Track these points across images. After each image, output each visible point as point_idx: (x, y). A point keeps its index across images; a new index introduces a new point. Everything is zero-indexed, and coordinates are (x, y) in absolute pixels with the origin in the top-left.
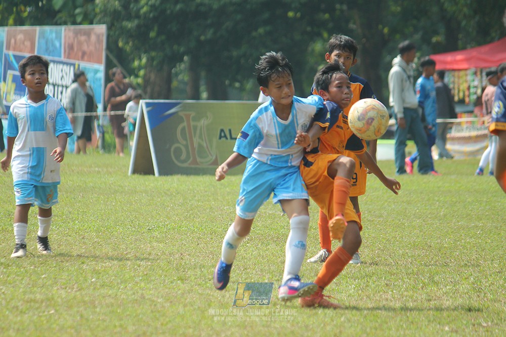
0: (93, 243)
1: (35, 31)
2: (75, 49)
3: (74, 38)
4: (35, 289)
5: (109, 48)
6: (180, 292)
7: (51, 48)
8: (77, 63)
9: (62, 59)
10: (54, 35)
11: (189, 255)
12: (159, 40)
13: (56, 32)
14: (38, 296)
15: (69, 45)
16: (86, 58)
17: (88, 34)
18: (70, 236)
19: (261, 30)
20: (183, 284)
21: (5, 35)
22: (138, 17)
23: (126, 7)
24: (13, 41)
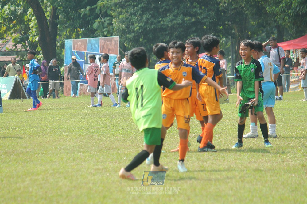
0: (122, 140)
1: (86, 40)
2: (105, 48)
3: (104, 43)
4: (98, 163)
5: (120, 47)
6: (165, 163)
7: (94, 48)
9: (99, 53)
10: (95, 42)
11: (167, 144)
12: (144, 42)
13: (96, 41)
14: (101, 167)
15: (102, 46)
16: (110, 52)
17: (111, 41)
18: (111, 137)
20: (167, 158)
21: (72, 43)
22: (134, 32)
23: (128, 27)
24: (76, 45)
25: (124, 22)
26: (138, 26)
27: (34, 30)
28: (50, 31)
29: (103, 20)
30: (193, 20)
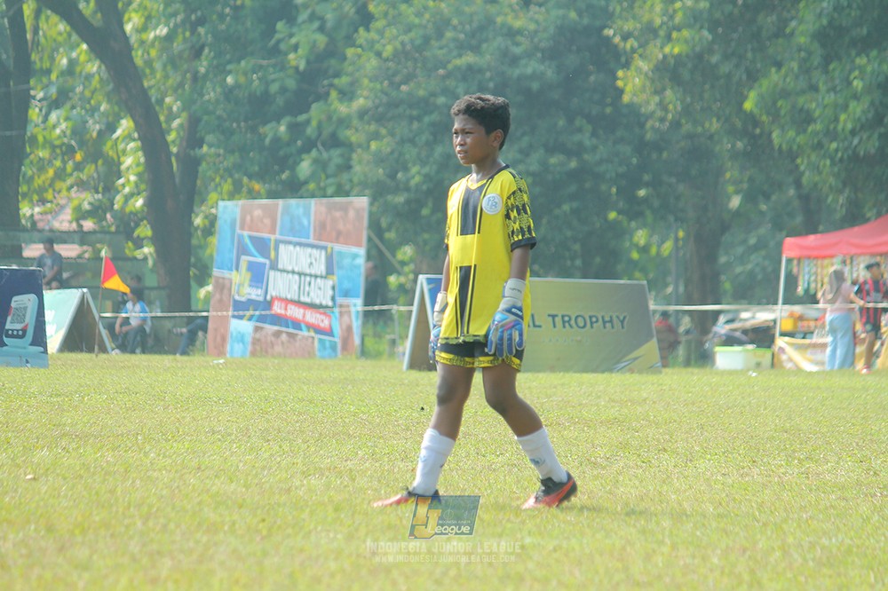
1: (277, 205)
2: (328, 228)
3: (327, 215)
5: (371, 227)
7: (297, 227)
8: (330, 245)
9: (311, 241)
10: (301, 210)
12: (434, 218)
13: (304, 207)
15: (320, 223)
16: (341, 240)
17: (345, 209)
19: (566, 207)
21: (238, 211)
22: (407, 189)
23: (393, 176)
24: (248, 218)
25: (382, 161)
26: (419, 173)
27: (133, 178)
28: (177, 180)
29: (325, 155)
30: (573, 164)
